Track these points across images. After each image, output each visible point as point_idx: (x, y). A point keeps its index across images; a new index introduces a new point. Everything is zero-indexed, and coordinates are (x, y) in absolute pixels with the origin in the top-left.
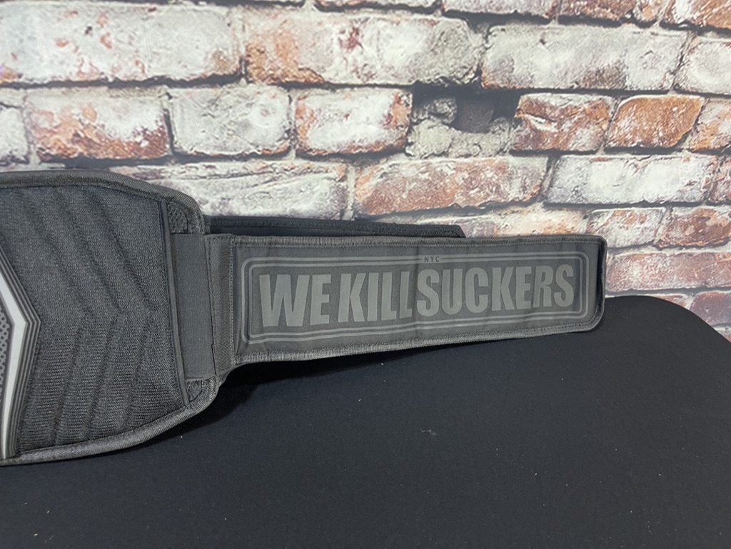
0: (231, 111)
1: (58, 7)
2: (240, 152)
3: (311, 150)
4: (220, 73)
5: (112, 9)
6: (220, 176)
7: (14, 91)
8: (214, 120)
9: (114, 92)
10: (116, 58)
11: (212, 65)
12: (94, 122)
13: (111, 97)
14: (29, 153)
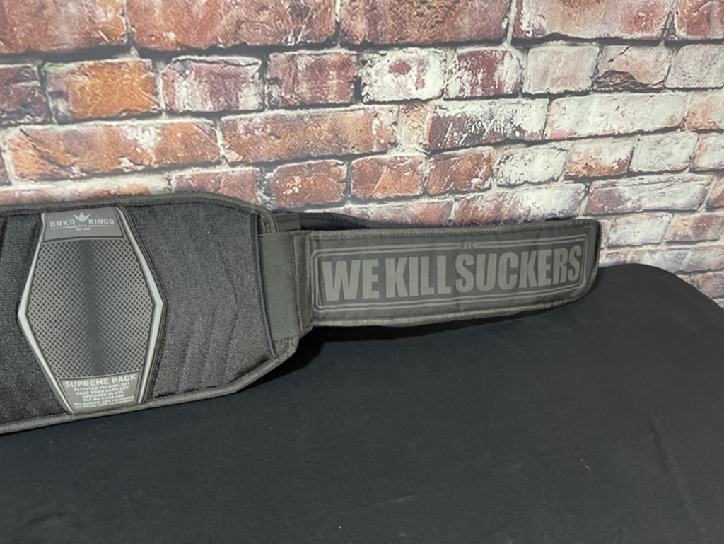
0: (665, 146)
1: (608, 97)
2: (660, 169)
3: (698, 168)
4: (669, 126)
5: (633, 97)
6: (644, 184)
7: (569, 142)
8: (655, 152)
9: (615, 140)
10: (623, 122)
11: (667, 122)
12: (598, 156)
13: (612, 142)
14: (561, 175)
